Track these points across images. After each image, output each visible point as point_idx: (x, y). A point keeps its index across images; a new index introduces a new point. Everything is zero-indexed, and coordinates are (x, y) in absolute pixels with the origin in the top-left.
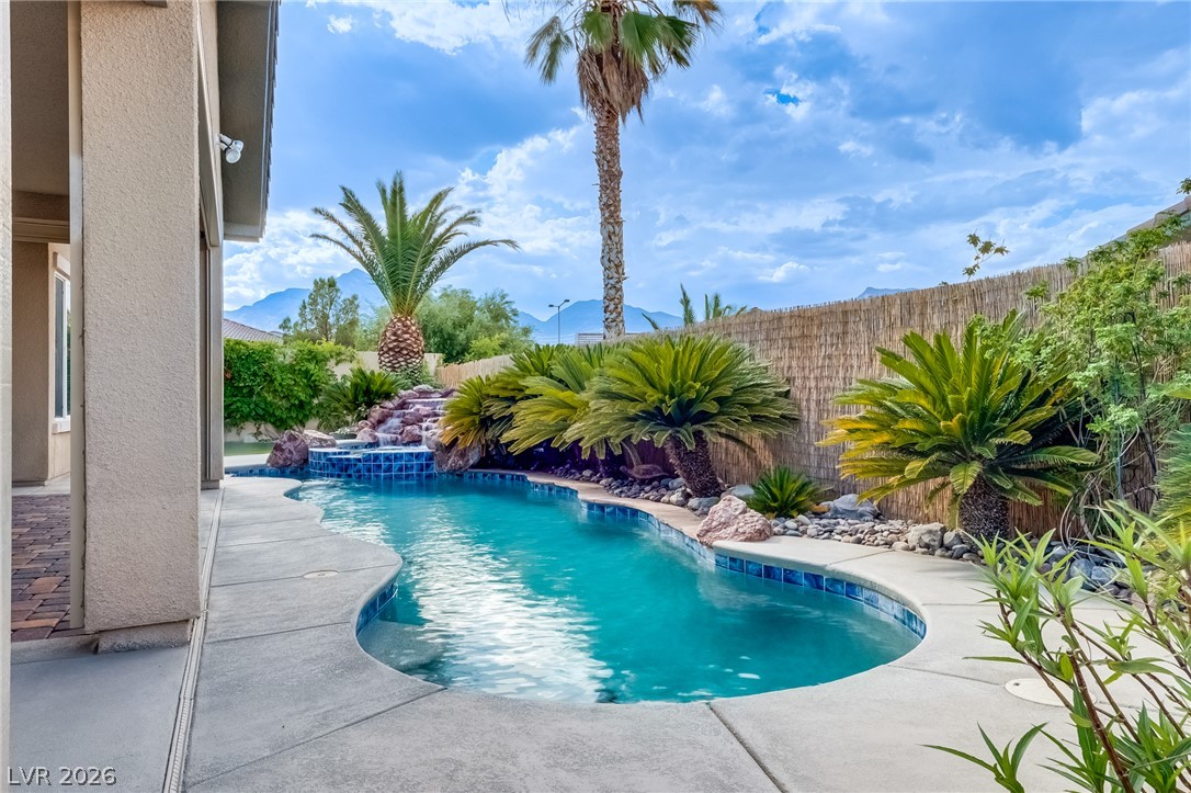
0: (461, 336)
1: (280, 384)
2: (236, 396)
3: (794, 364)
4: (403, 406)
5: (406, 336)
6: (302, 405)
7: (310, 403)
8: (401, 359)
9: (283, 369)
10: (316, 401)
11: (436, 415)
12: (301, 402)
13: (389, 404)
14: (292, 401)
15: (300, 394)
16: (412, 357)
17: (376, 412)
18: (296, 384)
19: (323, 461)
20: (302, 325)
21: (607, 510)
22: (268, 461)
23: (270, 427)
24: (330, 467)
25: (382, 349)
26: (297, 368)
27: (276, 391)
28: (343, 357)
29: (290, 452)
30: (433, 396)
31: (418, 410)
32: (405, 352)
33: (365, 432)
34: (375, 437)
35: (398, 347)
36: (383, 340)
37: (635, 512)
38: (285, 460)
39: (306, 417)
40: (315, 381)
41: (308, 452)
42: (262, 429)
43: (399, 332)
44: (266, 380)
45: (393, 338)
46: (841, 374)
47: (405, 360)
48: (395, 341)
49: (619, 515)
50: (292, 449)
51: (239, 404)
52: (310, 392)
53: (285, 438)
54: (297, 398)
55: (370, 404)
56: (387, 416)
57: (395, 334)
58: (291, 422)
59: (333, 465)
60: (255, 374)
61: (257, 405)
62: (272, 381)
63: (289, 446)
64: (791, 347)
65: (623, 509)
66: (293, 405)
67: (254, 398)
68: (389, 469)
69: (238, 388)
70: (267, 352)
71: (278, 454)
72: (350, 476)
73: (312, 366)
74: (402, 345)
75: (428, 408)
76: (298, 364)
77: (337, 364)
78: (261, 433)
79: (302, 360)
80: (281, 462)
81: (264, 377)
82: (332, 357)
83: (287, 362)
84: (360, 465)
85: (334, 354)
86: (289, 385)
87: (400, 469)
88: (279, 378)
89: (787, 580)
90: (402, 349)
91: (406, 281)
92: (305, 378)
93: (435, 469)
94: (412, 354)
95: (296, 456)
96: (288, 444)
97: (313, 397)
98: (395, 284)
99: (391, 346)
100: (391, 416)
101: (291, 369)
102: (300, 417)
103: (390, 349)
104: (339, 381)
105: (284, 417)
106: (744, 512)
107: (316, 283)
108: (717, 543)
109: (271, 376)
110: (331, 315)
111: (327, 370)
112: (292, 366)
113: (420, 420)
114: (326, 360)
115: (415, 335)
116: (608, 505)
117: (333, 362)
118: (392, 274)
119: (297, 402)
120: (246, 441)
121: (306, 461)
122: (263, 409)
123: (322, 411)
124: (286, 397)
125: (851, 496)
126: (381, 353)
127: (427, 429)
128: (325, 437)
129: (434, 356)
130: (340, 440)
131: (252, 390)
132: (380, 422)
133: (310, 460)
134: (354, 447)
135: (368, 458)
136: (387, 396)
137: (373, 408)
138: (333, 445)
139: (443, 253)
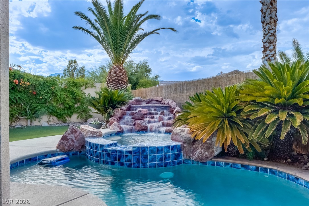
0: (135, 78)
1: (60, 97)
2: (38, 103)
4: (129, 109)
5: (121, 74)
6: (70, 107)
7: (74, 106)
8: (118, 85)
9: (61, 90)
10: (76, 106)
12: (70, 106)
13: (124, 108)
14: (66, 106)
15: (69, 102)
16: (123, 84)
17: (118, 112)
18: (67, 97)
19: (99, 151)
20: (64, 77)
22: (58, 148)
23: (55, 118)
24: (106, 156)
25: (109, 80)
26: (68, 90)
27: (58, 100)
28: (88, 85)
29: (73, 141)
30: (143, 103)
31: (140, 111)
32: (120, 82)
33: (115, 125)
34: (121, 128)
35: (117, 79)
36: (109, 76)
38: (69, 146)
39: (72, 113)
40: (77, 96)
41: (85, 141)
43: (118, 72)
44: (53, 95)
45: (115, 75)
47: (121, 86)
48: (115, 76)
50: (74, 139)
51: (40, 107)
52: (74, 101)
53: (69, 132)
54: (68, 104)
55: (114, 108)
56: (124, 115)
57: (115, 73)
58: (64, 115)
59: (109, 155)
60: (48, 92)
61: (48, 108)
62: (56, 96)
63: (71, 137)
66: (66, 107)
67: (47, 104)
69: (39, 99)
70: (54, 82)
71: (65, 142)
72: (122, 164)
73: (74, 89)
74: (119, 78)
75: (146, 110)
76: (68, 88)
77: (86, 88)
78: (50, 121)
79: (70, 86)
80: (66, 148)
81: (52, 94)
82: (83, 85)
83: (62, 87)
84: (130, 156)
85: (85, 83)
86: (64, 98)
87: (161, 159)
88: (59, 94)
90: (119, 80)
91: (121, 47)
92: (72, 95)
93: (184, 157)
94: (124, 83)
95: (76, 144)
96: (71, 135)
97: (75, 103)
99: (114, 79)
101: (65, 90)
102: (69, 113)
103: (113, 80)
104: (87, 96)
105: (62, 113)
107: (69, 61)
109: (55, 93)
110: (75, 74)
111: (81, 91)
112: (65, 89)
114: (81, 86)
115: (124, 74)
117: (84, 87)
119: (68, 106)
120: (43, 126)
121: (83, 146)
122: (51, 110)
123: (79, 110)
124: (63, 104)
126: (109, 82)
127: (149, 122)
128: (96, 130)
129: (129, 86)
130: (104, 131)
131: (46, 100)
132: (121, 118)
133: (88, 148)
134: (110, 135)
135: (137, 151)
136: (122, 103)
137: (116, 110)
138: (101, 135)
139: (135, 36)
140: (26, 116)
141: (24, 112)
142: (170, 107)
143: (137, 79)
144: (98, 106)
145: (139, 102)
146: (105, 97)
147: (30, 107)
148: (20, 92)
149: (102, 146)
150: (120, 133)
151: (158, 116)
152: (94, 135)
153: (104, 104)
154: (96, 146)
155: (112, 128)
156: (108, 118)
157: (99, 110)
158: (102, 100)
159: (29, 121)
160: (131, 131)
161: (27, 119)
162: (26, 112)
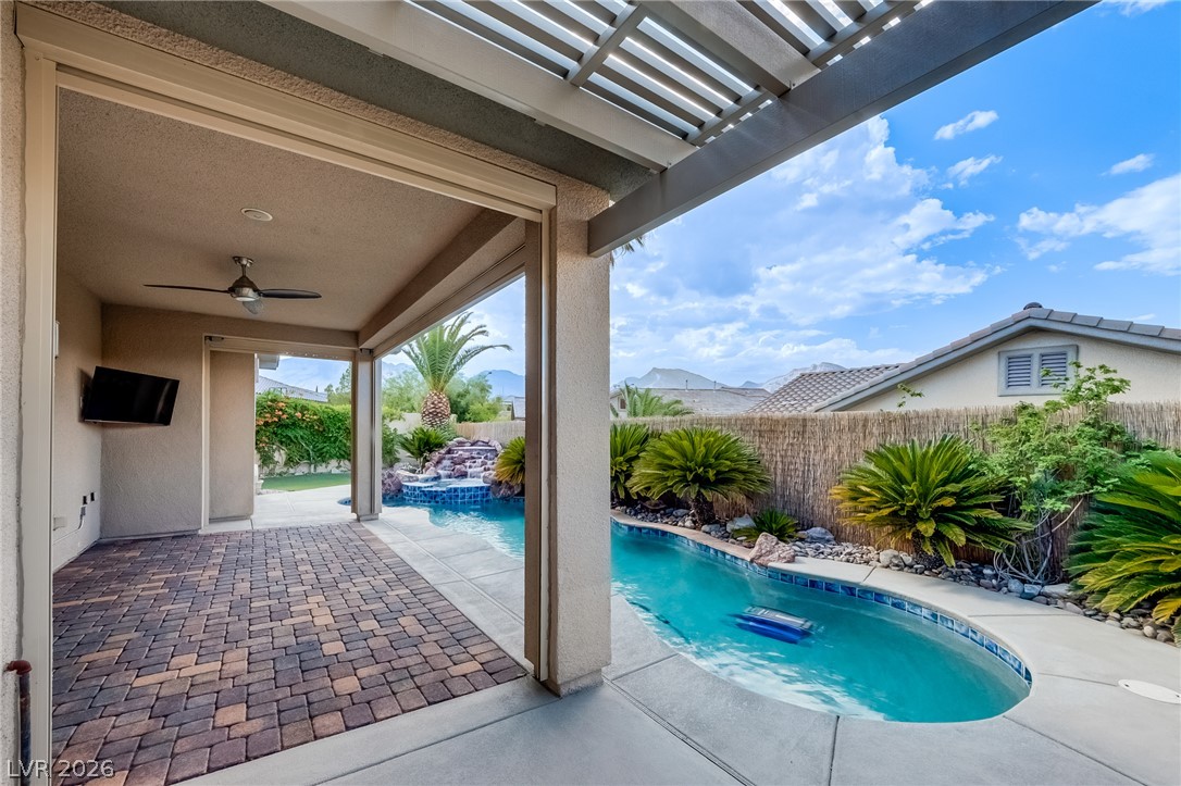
0: (463, 403)
2: (326, 442)
3: (763, 446)
4: (449, 452)
5: (441, 404)
8: (437, 419)
11: (473, 458)
13: (443, 451)
16: (443, 418)
17: (436, 456)
19: (417, 492)
21: (643, 531)
24: (423, 497)
25: (425, 413)
28: (395, 417)
30: (465, 445)
31: (461, 455)
32: (440, 415)
33: (432, 470)
34: (438, 473)
35: (435, 411)
37: (664, 533)
38: (385, 490)
41: (402, 484)
42: (342, 464)
43: (436, 402)
45: (432, 406)
46: (801, 455)
47: (440, 420)
48: (433, 408)
49: (653, 535)
50: (391, 484)
51: (328, 448)
53: (386, 476)
55: (431, 451)
56: (442, 459)
57: (433, 403)
59: (425, 495)
60: (339, 428)
63: (388, 481)
64: (760, 436)
65: (656, 531)
68: (464, 497)
69: (327, 437)
72: (437, 502)
74: (438, 411)
75: (466, 453)
77: (390, 421)
84: (445, 495)
85: (389, 415)
87: (470, 498)
89: (828, 589)
90: (438, 413)
91: (441, 368)
93: (491, 497)
94: (444, 416)
95: (393, 488)
96: (388, 479)
98: (433, 372)
99: (430, 411)
100: (444, 458)
103: (430, 413)
106: (777, 544)
108: (770, 564)
113: (463, 461)
115: (445, 404)
116: (645, 528)
117: (388, 420)
118: (432, 366)
120: (331, 473)
121: (400, 491)
125: (819, 529)
126: (424, 415)
127: (470, 467)
128: (412, 475)
129: (454, 417)
130: (420, 476)
131: (337, 438)
132: (438, 463)
133: (405, 491)
134: (427, 480)
135: (450, 490)
136: (440, 446)
137: (433, 454)
138: (417, 480)
139: (461, 353)
140: (309, 459)
141: (305, 455)
142: (495, 450)
143: (467, 405)
144: (412, 448)
145: (461, 444)
146: (420, 439)
147: (314, 447)
148: (301, 428)
149: (419, 488)
150: (438, 478)
151: (480, 460)
152: (410, 479)
153: (419, 447)
154: (414, 489)
155: (429, 473)
156: (424, 463)
157: (412, 453)
158: (417, 444)
159: (313, 466)
160: (450, 476)
161: (310, 464)
162: (309, 455)
